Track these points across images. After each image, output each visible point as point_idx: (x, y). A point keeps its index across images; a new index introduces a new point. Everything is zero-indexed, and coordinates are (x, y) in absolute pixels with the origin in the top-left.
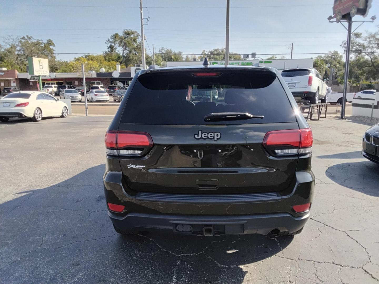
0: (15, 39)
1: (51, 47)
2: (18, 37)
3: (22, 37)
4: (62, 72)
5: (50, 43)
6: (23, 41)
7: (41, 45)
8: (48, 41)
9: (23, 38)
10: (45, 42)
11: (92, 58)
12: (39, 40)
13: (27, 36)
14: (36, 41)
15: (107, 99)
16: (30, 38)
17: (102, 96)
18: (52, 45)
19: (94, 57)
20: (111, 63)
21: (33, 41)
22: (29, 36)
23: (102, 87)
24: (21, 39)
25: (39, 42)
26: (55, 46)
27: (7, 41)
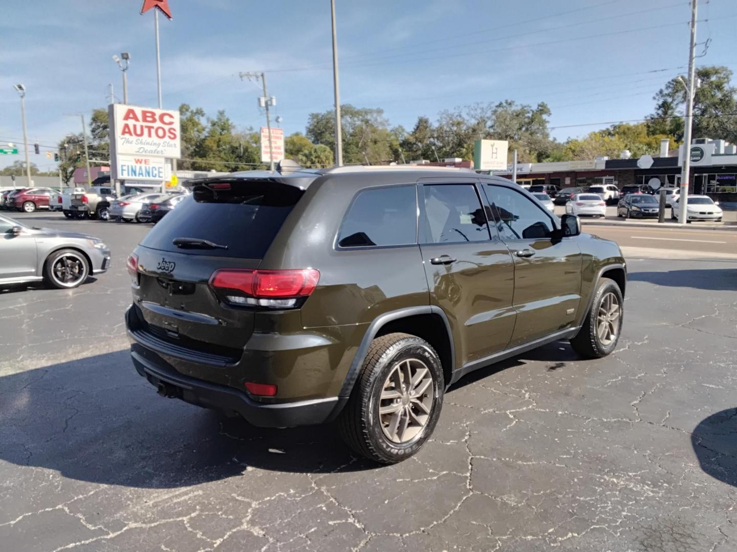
0: (485, 108)
1: (544, 117)
2: (489, 105)
3: (497, 103)
4: (553, 161)
5: (543, 109)
6: (500, 110)
7: (527, 115)
8: (539, 105)
9: (500, 105)
10: (535, 107)
11: (626, 130)
12: (525, 107)
13: (506, 102)
14: (519, 108)
15: (600, 211)
16: (510, 104)
17: (592, 206)
18: (546, 113)
19: (629, 129)
20: (656, 138)
21: (514, 108)
22: (509, 101)
23: (611, 189)
24: (497, 106)
25: (525, 110)
26: (550, 114)
27: (473, 112)
